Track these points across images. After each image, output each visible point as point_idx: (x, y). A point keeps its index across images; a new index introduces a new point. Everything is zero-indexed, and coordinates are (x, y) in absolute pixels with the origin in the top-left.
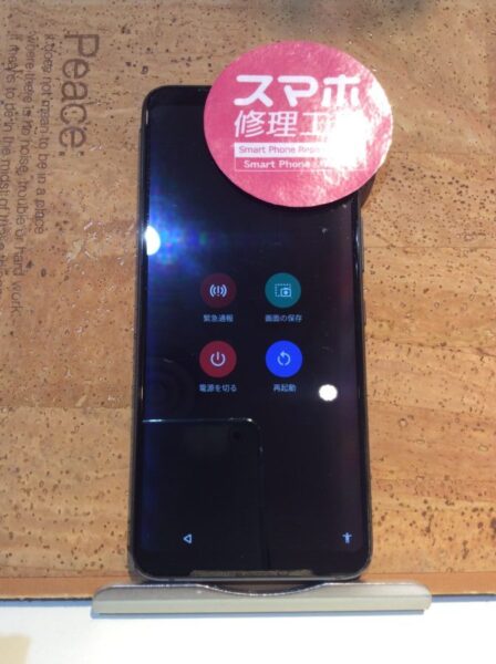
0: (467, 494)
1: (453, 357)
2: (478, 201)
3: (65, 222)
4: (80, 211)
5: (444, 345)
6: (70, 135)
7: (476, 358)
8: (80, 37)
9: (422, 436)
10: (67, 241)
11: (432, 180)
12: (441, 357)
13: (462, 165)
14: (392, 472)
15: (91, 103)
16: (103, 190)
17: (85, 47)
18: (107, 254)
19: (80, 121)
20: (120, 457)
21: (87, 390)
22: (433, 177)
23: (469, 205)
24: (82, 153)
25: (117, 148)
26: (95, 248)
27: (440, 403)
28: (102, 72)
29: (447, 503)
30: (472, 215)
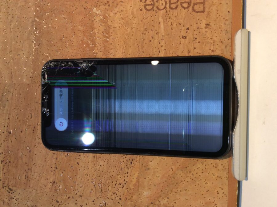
0: (5, 169)
1: (52, 171)
2: (116, 192)
3: (109, 5)
4: (114, 12)
5: (56, 168)
6: (150, 3)
7: (51, 180)
8: (204, 3)
9: (24, 155)
10: (101, 7)
11: (126, 172)
12: (52, 166)
13: (133, 187)
14: (11, 142)
15: (167, 12)
16: (124, 21)
17: (198, 5)
18: (95, 26)
19: (157, 8)
20: (17, 37)
21: (41, 21)
22: (128, 172)
23: (114, 187)
24: (141, 10)
25: (144, 26)
26: (97, 20)
27: (35, 163)
28: (184, 16)
29: (2, 161)
30: (110, 188)
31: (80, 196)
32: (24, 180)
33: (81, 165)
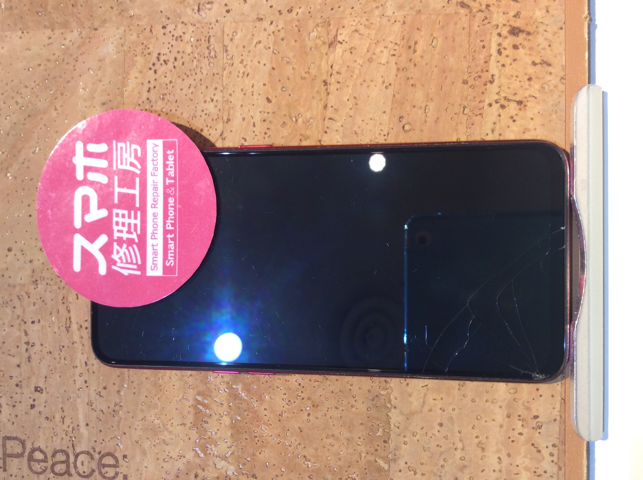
0: (482, 61)
1: (338, 73)
5: (325, 83)
7: (339, 49)
9: (421, 108)
11: (152, 91)
12: (338, 86)
13: (135, 58)
16: (162, 437)
18: (229, 433)
22: (149, 91)
23: (178, 53)
27: (386, 87)
28: (41, 434)
29: (492, 82)
31: (262, 19)
32: (421, 37)
33: (260, 96)
